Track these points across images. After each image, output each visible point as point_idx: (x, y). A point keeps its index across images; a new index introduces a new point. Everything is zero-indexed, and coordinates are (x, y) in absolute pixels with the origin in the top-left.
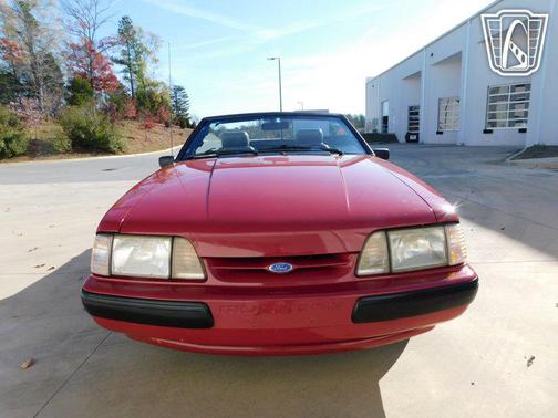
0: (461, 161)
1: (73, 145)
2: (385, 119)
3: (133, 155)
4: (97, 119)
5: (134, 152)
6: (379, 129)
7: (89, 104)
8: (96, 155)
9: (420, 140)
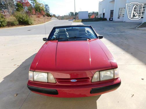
0: (124, 27)
1: (19, 23)
2: (104, 14)
3: (35, 25)
4: (25, 15)
5: (35, 24)
6: (102, 17)
7: (22, 10)
8: (25, 26)
9: (113, 20)
